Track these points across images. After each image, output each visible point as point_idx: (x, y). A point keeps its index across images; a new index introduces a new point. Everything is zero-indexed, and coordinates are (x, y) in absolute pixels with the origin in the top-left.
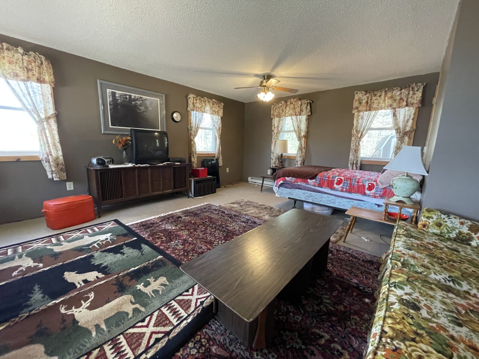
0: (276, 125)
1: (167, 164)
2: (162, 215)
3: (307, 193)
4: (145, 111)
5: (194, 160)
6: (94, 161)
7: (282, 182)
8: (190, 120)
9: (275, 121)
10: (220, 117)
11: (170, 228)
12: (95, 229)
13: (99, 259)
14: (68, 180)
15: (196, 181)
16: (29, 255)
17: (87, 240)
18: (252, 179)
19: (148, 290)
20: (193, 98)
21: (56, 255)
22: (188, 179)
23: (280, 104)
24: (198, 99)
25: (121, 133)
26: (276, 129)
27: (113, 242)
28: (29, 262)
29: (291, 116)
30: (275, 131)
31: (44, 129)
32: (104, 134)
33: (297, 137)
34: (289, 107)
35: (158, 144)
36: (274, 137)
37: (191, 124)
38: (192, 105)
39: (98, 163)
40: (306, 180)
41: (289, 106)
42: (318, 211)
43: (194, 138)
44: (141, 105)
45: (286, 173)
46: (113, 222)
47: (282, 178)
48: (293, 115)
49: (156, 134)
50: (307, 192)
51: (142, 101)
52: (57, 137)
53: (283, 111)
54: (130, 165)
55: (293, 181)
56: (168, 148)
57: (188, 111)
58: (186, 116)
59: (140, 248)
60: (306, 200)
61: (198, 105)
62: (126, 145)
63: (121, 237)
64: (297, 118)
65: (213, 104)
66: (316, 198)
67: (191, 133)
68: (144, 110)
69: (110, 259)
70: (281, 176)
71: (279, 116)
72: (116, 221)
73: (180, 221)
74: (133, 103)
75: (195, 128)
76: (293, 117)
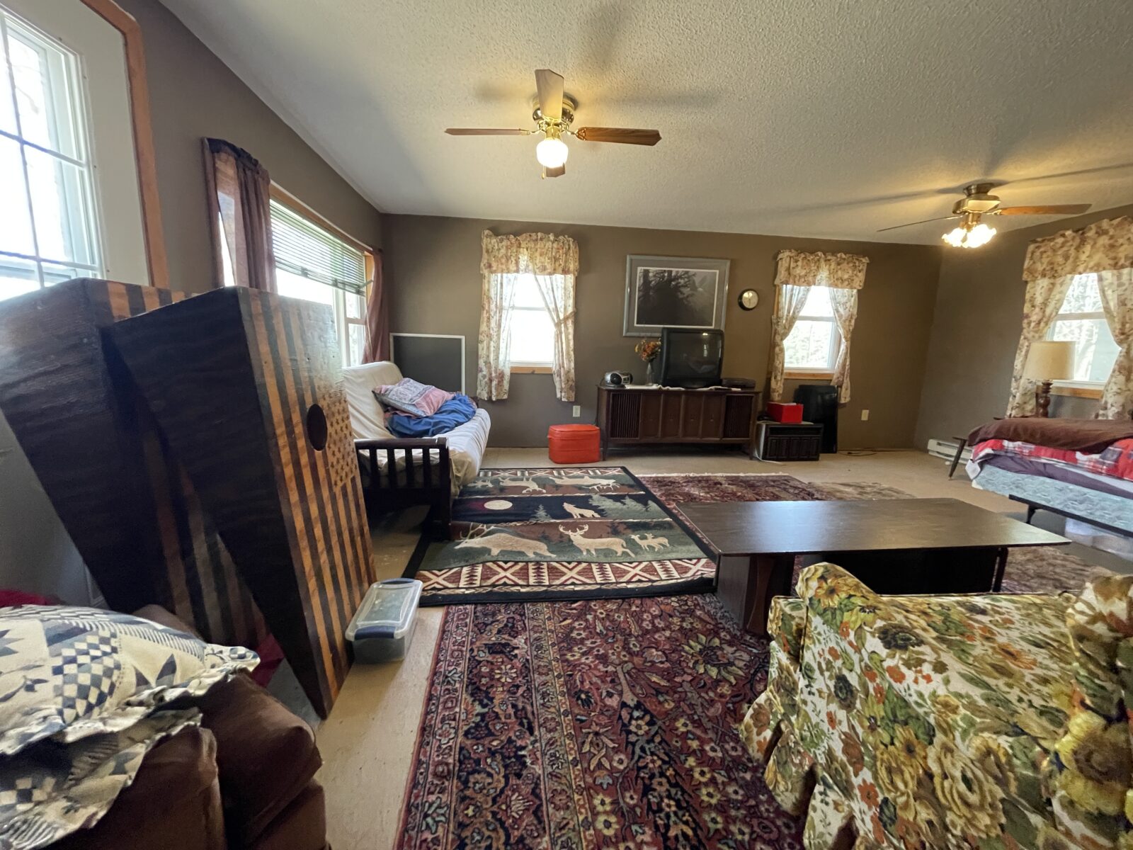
0: (1039, 300)
1: (716, 389)
2: (691, 475)
3: (1071, 490)
4: (692, 295)
5: (777, 386)
6: (608, 377)
7: (989, 451)
8: (778, 303)
9: (1037, 289)
10: (855, 291)
11: (697, 493)
12: (597, 471)
13: (596, 500)
14: (576, 403)
15: (771, 428)
16: (534, 480)
17: (587, 481)
18: (939, 444)
19: (643, 543)
20: (788, 259)
21: (558, 487)
22: (754, 422)
23: (1060, 240)
24: (800, 259)
25: (649, 334)
26: (1037, 310)
27: (615, 489)
28: (533, 486)
29: (1097, 271)
30: (1034, 318)
31: (561, 333)
32: (626, 337)
33: (1114, 331)
34: (1093, 247)
35: (706, 353)
36: (1027, 332)
37: (778, 310)
38: (787, 273)
39: (612, 381)
40: (1069, 453)
41: (1092, 243)
42: (1118, 550)
43: (782, 340)
44: (685, 286)
45: (1009, 430)
46: (619, 469)
47: (993, 440)
48: (1104, 269)
49: (704, 334)
50: (1071, 486)
51: (688, 277)
52: (572, 343)
53: (1066, 258)
54: (655, 387)
55: (1026, 451)
56: (721, 360)
57: (775, 286)
58: (769, 297)
59: (646, 504)
60: (1066, 510)
61: (799, 271)
62: (653, 354)
63: (626, 487)
64: (1119, 277)
65: (839, 264)
66: (1103, 509)
67: (776, 330)
68: (690, 292)
69: (608, 504)
70: (990, 437)
71: (1053, 273)
72: (624, 469)
73: (718, 488)
74: (673, 283)
75: (787, 319)
76: (1104, 273)
